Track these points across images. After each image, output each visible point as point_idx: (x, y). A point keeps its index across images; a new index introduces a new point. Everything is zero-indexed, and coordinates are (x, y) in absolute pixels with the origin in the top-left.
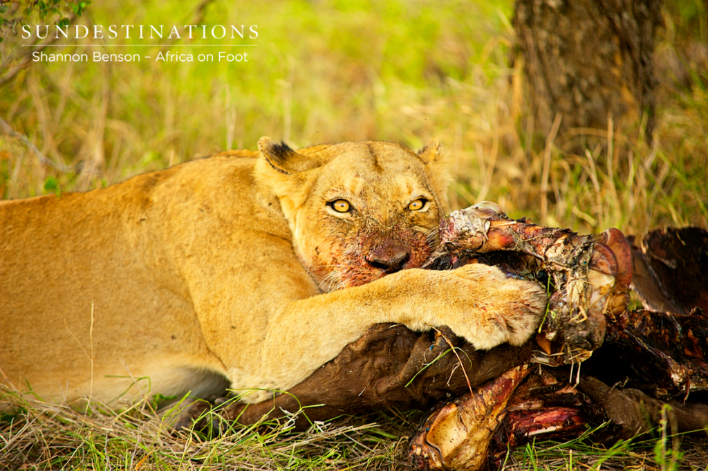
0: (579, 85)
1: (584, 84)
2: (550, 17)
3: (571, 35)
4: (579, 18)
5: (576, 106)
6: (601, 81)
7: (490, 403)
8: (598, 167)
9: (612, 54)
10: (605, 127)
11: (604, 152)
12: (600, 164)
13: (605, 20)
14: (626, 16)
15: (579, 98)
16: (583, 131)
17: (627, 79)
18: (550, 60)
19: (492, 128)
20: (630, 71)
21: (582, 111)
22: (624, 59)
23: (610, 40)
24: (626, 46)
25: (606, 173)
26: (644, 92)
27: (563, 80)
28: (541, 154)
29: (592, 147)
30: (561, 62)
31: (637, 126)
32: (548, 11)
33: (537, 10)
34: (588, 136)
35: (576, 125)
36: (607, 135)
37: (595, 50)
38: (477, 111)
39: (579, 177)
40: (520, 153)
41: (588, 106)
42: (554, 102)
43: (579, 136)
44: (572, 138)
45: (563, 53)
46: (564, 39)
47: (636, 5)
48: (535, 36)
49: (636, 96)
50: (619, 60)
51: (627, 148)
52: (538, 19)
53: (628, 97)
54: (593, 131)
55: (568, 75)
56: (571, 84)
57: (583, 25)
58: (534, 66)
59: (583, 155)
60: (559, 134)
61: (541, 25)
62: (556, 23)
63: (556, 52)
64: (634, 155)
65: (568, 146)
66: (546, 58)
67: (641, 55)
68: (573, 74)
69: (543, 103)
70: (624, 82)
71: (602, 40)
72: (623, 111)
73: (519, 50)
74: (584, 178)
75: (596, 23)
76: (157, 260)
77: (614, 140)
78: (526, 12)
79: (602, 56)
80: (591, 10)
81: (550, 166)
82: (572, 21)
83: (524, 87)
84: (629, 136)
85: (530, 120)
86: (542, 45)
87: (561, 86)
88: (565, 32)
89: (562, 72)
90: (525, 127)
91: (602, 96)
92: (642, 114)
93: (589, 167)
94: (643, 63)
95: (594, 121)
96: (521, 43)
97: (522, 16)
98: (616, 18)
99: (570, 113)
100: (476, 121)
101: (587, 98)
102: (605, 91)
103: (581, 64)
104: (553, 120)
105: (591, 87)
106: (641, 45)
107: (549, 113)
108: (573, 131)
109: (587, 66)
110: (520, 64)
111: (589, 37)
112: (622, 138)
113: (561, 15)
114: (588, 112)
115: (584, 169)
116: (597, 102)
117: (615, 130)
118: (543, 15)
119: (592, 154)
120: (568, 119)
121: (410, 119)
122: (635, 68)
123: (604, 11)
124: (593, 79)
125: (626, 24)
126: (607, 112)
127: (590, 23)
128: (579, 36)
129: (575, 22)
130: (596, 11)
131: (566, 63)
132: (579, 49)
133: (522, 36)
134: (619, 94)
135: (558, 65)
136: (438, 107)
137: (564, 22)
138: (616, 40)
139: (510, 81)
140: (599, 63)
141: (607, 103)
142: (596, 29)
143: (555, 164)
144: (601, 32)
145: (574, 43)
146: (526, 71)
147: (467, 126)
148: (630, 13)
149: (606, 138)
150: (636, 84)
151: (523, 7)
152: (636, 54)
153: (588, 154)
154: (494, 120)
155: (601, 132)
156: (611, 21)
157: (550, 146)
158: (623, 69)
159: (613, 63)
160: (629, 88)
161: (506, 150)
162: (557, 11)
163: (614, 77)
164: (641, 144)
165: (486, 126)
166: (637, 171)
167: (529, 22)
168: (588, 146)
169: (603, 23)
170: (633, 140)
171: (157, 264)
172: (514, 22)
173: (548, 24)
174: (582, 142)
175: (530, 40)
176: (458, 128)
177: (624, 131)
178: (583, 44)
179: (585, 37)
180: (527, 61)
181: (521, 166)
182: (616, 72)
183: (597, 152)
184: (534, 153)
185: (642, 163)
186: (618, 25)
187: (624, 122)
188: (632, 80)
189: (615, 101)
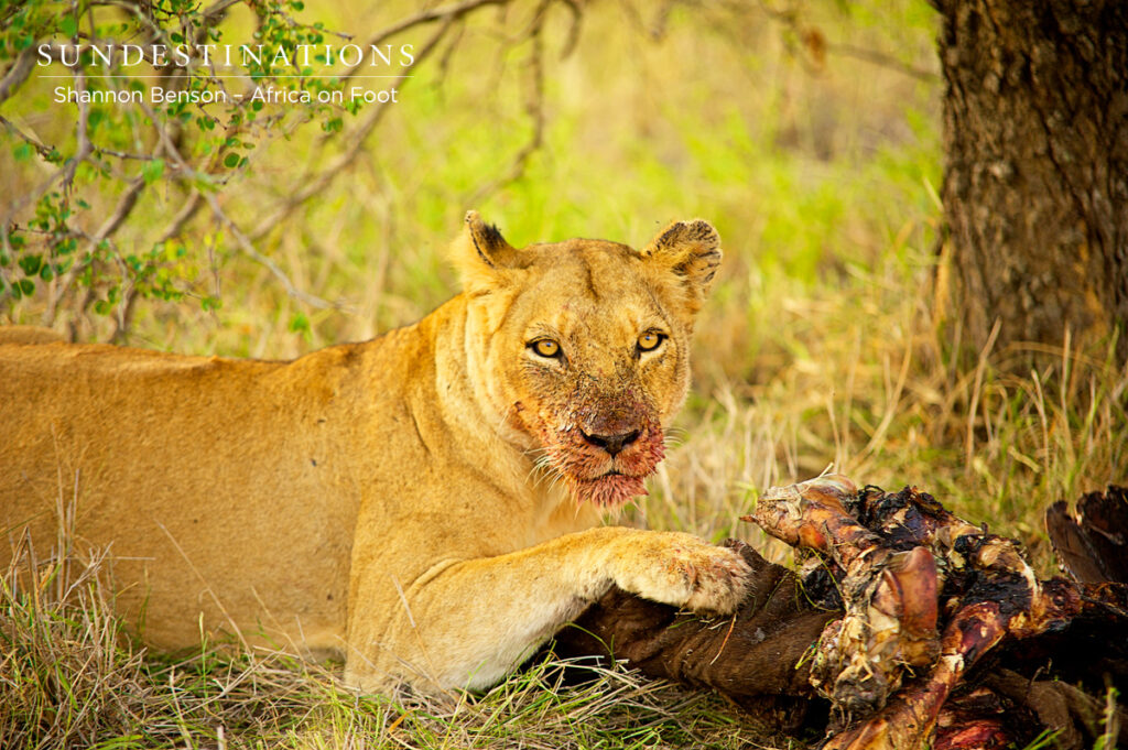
0: (1029, 284)
1: (1035, 283)
2: (994, 189)
3: (1021, 215)
4: (1032, 194)
5: (1022, 312)
6: (1058, 280)
7: (922, 718)
8: (1047, 397)
9: (1076, 244)
10: (1060, 344)
11: (1056, 376)
12: (1051, 391)
13: (1069, 198)
14: (1097, 195)
15: (1027, 302)
16: (1030, 346)
17: (1096, 281)
18: (989, 247)
19: (905, 335)
20: (1099, 269)
21: (1030, 320)
22: (1091, 251)
23: (1074, 226)
24: (1095, 236)
25: (1059, 405)
26: (1118, 301)
27: (1007, 276)
28: (971, 374)
29: (1040, 368)
30: (1005, 251)
31: (1105, 345)
32: (991, 180)
33: (976, 179)
34: (1035, 353)
35: (1021, 338)
36: (1062, 352)
37: (1053, 237)
38: (887, 311)
39: (1021, 407)
40: (941, 372)
41: (1039, 312)
42: (992, 306)
43: (1024, 352)
44: (1014, 355)
45: (1007, 238)
46: (1009, 220)
47: (1112, 181)
48: (970, 214)
49: (1106, 305)
50: (1084, 255)
51: (1089, 372)
52: (976, 191)
53: (1094, 304)
54: (1045, 348)
55: (1013, 269)
56: (1017, 283)
57: (1038, 204)
58: (968, 254)
59: (1029, 378)
60: (996, 348)
61: (980, 200)
62: (1001, 198)
63: (999, 237)
64: (1098, 383)
65: (1007, 364)
66: (984, 243)
67: (1116, 250)
68: (1020, 268)
69: (978, 306)
70: (1091, 284)
71: (1063, 224)
72: (1087, 323)
73: (948, 231)
74: (1027, 409)
75: (1056, 201)
76: (338, 477)
77: (1072, 361)
78: (960, 180)
79: (1062, 247)
80: (1050, 184)
81: (982, 391)
82: (1023, 197)
83: (951, 281)
84: (1094, 357)
85: (958, 327)
86: (980, 228)
87: (1003, 283)
88: (1012, 212)
89: (1005, 266)
90: (950, 336)
91: (1059, 300)
92: (1113, 329)
93: (1036, 394)
94: (1118, 261)
95: (1046, 334)
96: (951, 222)
97: (954, 186)
98: (1085, 197)
99: (1014, 321)
100: (884, 323)
101: (1037, 303)
102: (1064, 295)
103: (1033, 257)
104: (990, 329)
105: (1044, 287)
106: (1116, 235)
107: (984, 319)
108: (1016, 346)
109: (1042, 258)
110: (948, 251)
111: (1045, 220)
112: (1083, 359)
113: (1008, 188)
114: (1036, 320)
115: (1028, 397)
116: (1051, 309)
117: (1073, 348)
118: (984, 186)
119: (1040, 378)
120: (1010, 329)
121: (795, 317)
122: (1107, 266)
123: (1067, 186)
124: (1047, 278)
125: (1096, 206)
126: (1064, 323)
127: (1048, 201)
128: (1031, 217)
129: (1027, 197)
130: (1056, 186)
131: (1011, 254)
132: (1030, 234)
133: (953, 213)
134: (1083, 301)
135: (1000, 252)
136: (833, 302)
137: (1012, 197)
138: (1082, 227)
139: (935, 272)
140: (1057, 255)
141: (1065, 312)
142: (1055, 210)
143: (988, 388)
144: (1061, 214)
145: (1024, 226)
146: (956, 260)
147: (873, 331)
148: (1105, 191)
149: (1061, 357)
150: (1106, 287)
151: (956, 174)
152: (1109, 248)
153: (1035, 376)
154: (907, 325)
155: (1055, 350)
156: (1077, 200)
157: (983, 362)
158: (1090, 265)
159: (1077, 258)
160: (1097, 293)
161: (923, 367)
162: (1004, 182)
163: (1076, 276)
164: (1109, 369)
165: (897, 333)
166: (1101, 403)
167: (964, 194)
168: (1035, 366)
169: (1066, 202)
170: (1099, 362)
171: (337, 483)
172: (943, 194)
173: (990, 199)
174: (1029, 360)
175: (964, 220)
176: (857, 331)
177: (1086, 349)
178: (1036, 229)
179: (1040, 219)
180: (959, 247)
181: (942, 389)
182: (1080, 269)
183: (1046, 376)
184: (960, 373)
185: (1108, 393)
186: (1086, 206)
187: (1087, 337)
188: (1101, 283)
189: (1076, 308)
